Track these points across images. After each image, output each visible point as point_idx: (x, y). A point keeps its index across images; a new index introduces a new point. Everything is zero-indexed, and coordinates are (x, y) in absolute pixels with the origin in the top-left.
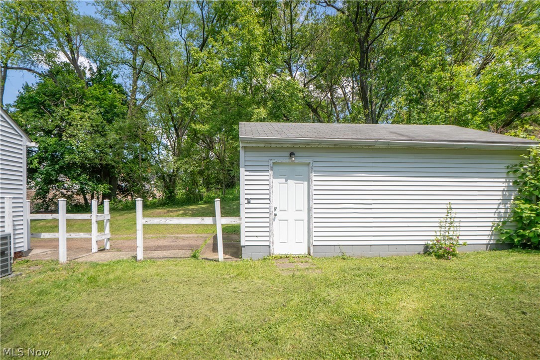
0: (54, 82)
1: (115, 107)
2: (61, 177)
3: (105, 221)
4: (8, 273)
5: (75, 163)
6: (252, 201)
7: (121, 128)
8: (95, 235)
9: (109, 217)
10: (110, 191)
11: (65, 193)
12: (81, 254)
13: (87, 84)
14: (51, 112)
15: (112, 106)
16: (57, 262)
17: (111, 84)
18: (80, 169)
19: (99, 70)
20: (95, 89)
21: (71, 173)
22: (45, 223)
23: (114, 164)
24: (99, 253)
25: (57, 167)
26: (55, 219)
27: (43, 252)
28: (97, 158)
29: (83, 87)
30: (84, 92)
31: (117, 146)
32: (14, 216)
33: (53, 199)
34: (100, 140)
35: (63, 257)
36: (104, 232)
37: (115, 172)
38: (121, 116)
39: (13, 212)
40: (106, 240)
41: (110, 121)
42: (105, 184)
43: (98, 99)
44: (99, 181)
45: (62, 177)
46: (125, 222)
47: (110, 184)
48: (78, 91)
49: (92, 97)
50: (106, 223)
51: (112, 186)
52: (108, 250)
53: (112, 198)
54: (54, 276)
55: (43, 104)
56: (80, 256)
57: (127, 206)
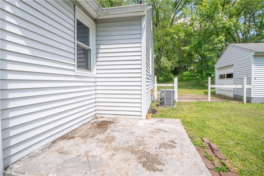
6: (257, 79)
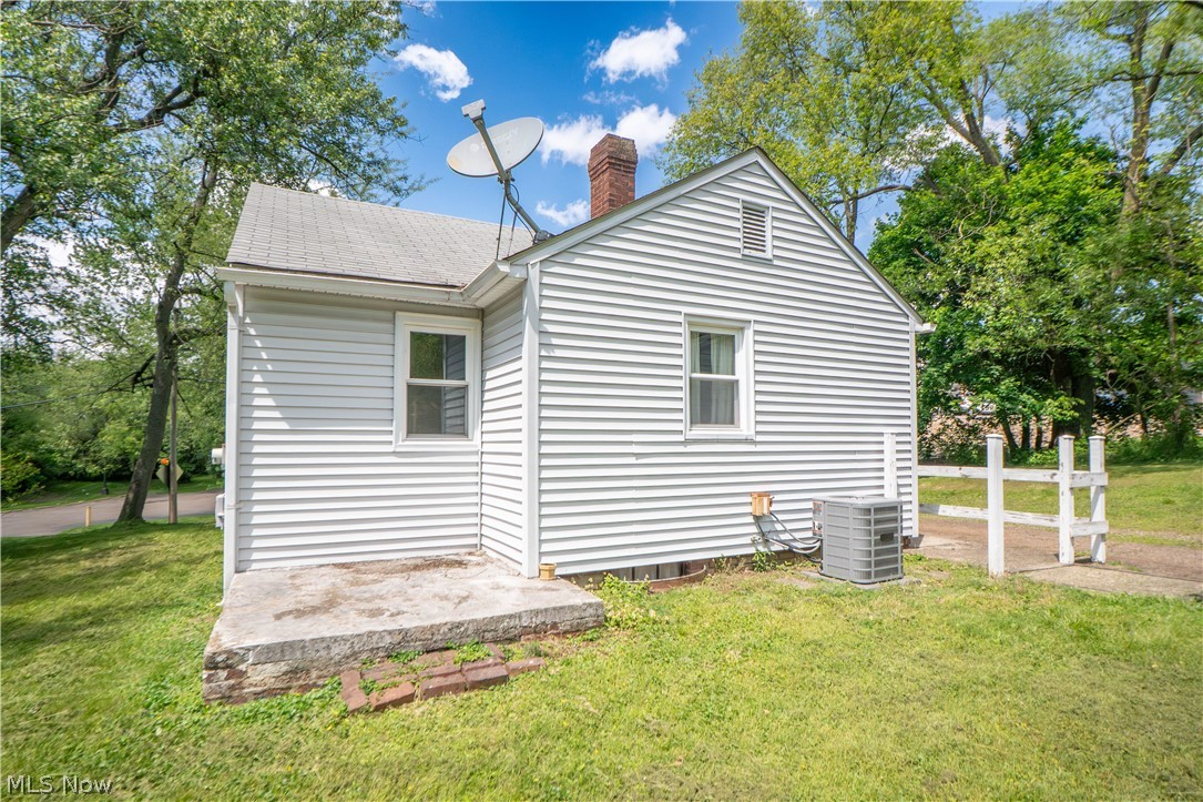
0: (936, 193)
1: (1084, 201)
2: (956, 390)
3: (1093, 489)
4: (899, 576)
5: (986, 355)
7: (1106, 251)
8: (1066, 520)
9: (1104, 480)
10: (1077, 414)
11: (965, 422)
12: (1033, 564)
13: (1007, 168)
14: (936, 257)
15: (1076, 200)
16: (983, 571)
17: (1067, 148)
18: (997, 367)
19: (1033, 127)
20: (1028, 175)
21: (978, 377)
22: (929, 484)
23: (1086, 345)
24: (1079, 569)
25: (947, 366)
26: (966, 477)
27: (945, 545)
28: (1041, 337)
29: (998, 183)
30: (1001, 192)
31: (1098, 299)
32: (899, 469)
33: (939, 434)
34: (1050, 293)
35: (996, 562)
36: (1090, 515)
37: (1091, 364)
38: (1103, 218)
39: (898, 460)
40: (1094, 538)
41: (1071, 240)
42: (1061, 398)
43: (1035, 195)
44: (1045, 392)
45: (956, 388)
46: (1133, 495)
47: (1073, 395)
48: (988, 194)
49: (1021, 196)
50: (1097, 494)
51: (1082, 402)
52: (1100, 563)
53: (1082, 431)
54: (987, 602)
55: (918, 245)
56: (1030, 567)
57: (1128, 453)
